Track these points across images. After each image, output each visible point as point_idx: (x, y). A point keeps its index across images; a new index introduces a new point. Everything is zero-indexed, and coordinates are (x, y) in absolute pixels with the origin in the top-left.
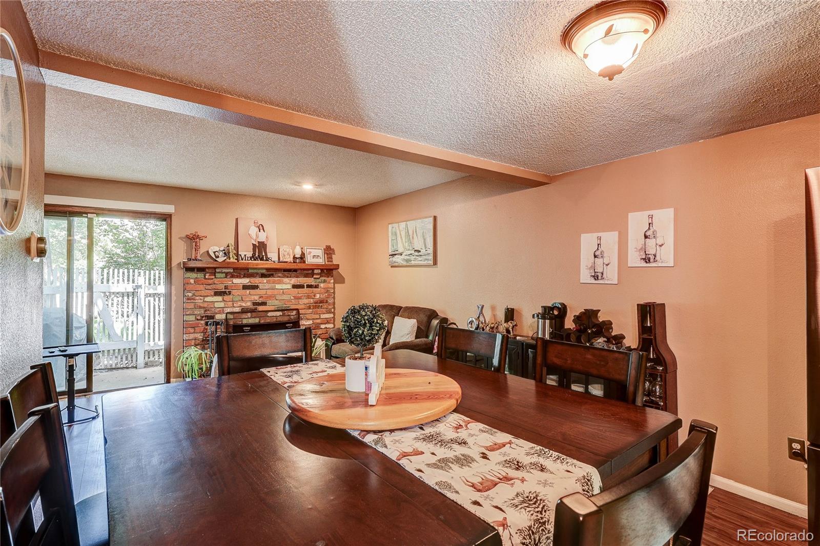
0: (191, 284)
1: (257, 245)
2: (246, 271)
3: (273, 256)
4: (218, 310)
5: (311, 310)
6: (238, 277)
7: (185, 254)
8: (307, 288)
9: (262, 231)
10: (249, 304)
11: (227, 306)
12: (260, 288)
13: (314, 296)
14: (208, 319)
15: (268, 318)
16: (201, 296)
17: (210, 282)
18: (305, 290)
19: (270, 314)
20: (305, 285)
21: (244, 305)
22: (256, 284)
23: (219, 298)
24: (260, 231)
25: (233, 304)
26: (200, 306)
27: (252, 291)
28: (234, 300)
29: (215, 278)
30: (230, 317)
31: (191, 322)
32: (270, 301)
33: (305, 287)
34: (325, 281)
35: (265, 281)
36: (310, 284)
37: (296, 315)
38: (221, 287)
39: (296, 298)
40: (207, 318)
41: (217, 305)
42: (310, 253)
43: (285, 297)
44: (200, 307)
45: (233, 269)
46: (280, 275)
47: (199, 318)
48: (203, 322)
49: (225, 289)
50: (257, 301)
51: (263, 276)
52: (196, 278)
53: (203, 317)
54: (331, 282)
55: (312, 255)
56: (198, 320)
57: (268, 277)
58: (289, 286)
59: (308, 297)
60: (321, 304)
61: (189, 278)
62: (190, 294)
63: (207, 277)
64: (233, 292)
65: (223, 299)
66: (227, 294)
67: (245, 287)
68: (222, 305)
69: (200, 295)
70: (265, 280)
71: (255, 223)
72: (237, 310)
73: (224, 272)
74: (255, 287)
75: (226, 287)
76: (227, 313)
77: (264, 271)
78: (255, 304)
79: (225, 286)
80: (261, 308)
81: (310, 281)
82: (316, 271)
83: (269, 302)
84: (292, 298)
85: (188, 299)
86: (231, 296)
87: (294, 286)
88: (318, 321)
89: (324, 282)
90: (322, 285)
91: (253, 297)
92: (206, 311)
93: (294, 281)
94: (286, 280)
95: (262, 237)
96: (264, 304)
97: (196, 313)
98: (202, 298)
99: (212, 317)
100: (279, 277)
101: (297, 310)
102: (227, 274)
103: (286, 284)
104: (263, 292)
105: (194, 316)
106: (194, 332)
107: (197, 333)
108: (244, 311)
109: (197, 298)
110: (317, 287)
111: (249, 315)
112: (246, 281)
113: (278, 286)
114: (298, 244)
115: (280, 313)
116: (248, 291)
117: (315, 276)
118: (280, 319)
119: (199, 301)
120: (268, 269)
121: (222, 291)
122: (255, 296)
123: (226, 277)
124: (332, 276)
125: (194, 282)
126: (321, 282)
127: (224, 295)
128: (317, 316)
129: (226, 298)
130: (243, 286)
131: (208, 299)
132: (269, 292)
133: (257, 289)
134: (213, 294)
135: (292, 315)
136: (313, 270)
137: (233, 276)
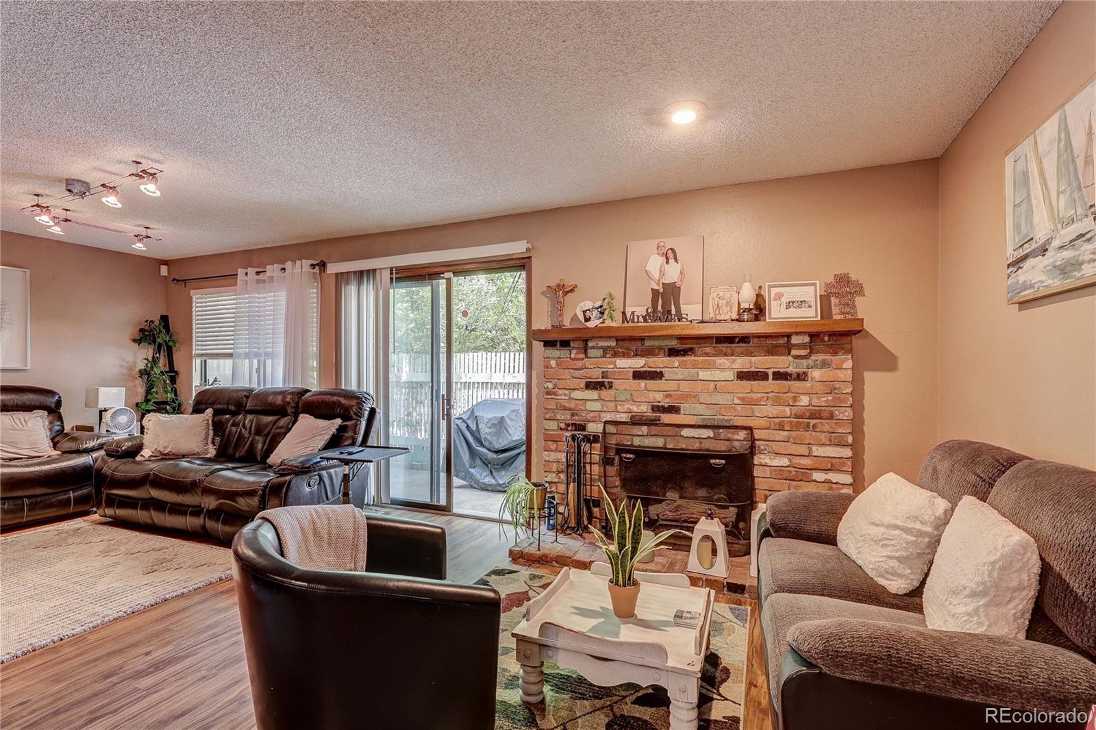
0: (551, 367)
1: (661, 290)
2: (639, 344)
3: (692, 310)
4: (592, 414)
5: (786, 433)
6: (625, 355)
7: (549, 319)
8: (773, 379)
9: (672, 261)
10: (644, 409)
11: (605, 409)
12: (667, 376)
13: (795, 399)
14: (576, 430)
15: (681, 440)
16: (566, 389)
17: (579, 364)
18: (771, 384)
19: (686, 432)
20: (770, 372)
21: (635, 409)
22: (658, 370)
23: (593, 394)
24: (667, 263)
25: (616, 406)
26: (564, 406)
27: (651, 384)
28: (617, 399)
29: (587, 357)
30: (611, 429)
31: (551, 433)
32: (687, 405)
33: (771, 377)
34: (825, 364)
35: (676, 364)
36: (782, 370)
37: (745, 440)
38: (596, 375)
39: (745, 402)
40: (574, 428)
41: (590, 406)
42: (779, 296)
43: (719, 398)
44: (565, 409)
45: (617, 340)
46: (708, 350)
47: (563, 426)
48: (568, 434)
49: (603, 378)
50: (660, 404)
51: (673, 352)
52: (559, 358)
53: (568, 425)
54: (845, 366)
55: (785, 300)
56: (561, 429)
57: (683, 355)
58: (730, 375)
59: (778, 402)
60: (813, 422)
61: (549, 358)
62: (550, 385)
63: (572, 356)
64: (616, 383)
65: (599, 396)
66: (605, 387)
67: (638, 375)
68: (597, 406)
69: (564, 386)
70: (676, 361)
71: (658, 247)
72: (624, 417)
73: (602, 347)
74: (657, 375)
75: (604, 375)
76: (607, 422)
77: (674, 343)
78: (657, 409)
79: (602, 373)
80: (667, 418)
81: (783, 363)
82: (795, 340)
83: (684, 407)
84: (736, 401)
85: (548, 393)
86: (612, 392)
87: (742, 376)
88: (807, 462)
89: (822, 368)
90: (816, 374)
91: (651, 395)
92: (573, 415)
93: (742, 363)
94: (721, 361)
95: (672, 274)
96: (673, 410)
97: (558, 417)
98: (567, 392)
99: (583, 428)
100: (707, 354)
101: (750, 429)
102: (605, 349)
103: (724, 368)
104: (671, 386)
105: (555, 422)
106: (556, 450)
107: (559, 451)
108: (636, 421)
109: (561, 392)
110: (801, 377)
111: (645, 429)
112: (638, 363)
113: (704, 375)
114: (747, 278)
115: (710, 433)
116: (643, 383)
117: (794, 352)
118: (707, 445)
119: (563, 398)
120: (681, 338)
121: (599, 382)
122: (655, 393)
123: (604, 356)
124: (850, 351)
125: (556, 364)
126: (815, 367)
127: (601, 390)
128: (803, 450)
129: (605, 393)
130: (634, 372)
131: (577, 395)
132: (685, 387)
133: (661, 379)
134: (583, 385)
135: (737, 440)
136: (789, 336)
137: (615, 355)
